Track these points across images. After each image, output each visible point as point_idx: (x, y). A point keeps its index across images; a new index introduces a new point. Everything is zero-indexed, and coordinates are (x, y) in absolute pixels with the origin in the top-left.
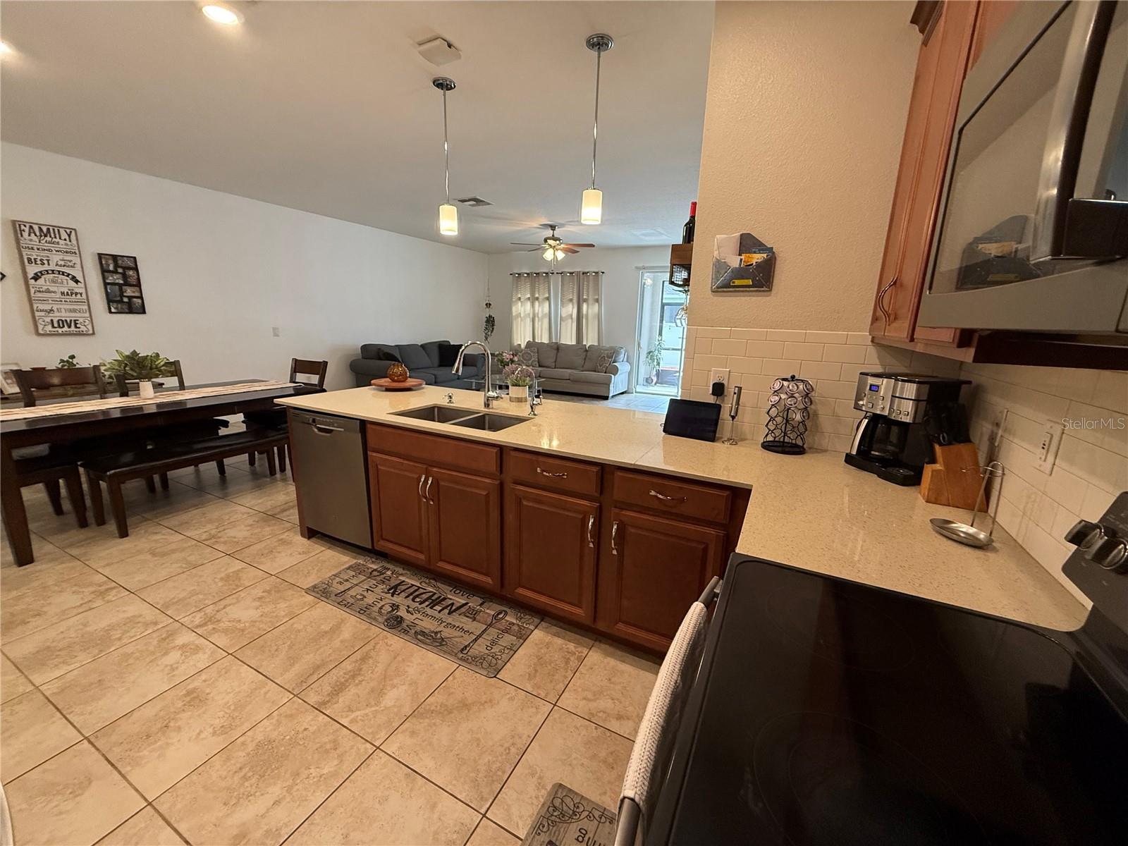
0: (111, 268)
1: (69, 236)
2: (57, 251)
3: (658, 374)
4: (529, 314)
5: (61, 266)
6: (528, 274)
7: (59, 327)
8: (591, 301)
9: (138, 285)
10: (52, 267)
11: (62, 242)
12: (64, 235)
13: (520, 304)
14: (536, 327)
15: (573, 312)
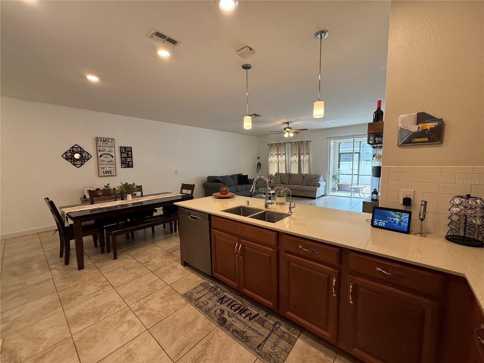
0: (124, 151)
1: (112, 141)
2: (108, 147)
3: (339, 186)
4: (276, 161)
5: (108, 152)
6: (276, 144)
7: (106, 174)
8: (305, 154)
9: (132, 157)
10: (106, 152)
11: (110, 143)
12: (110, 141)
13: (272, 157)
14: (279, 166)
15: (296, 159)
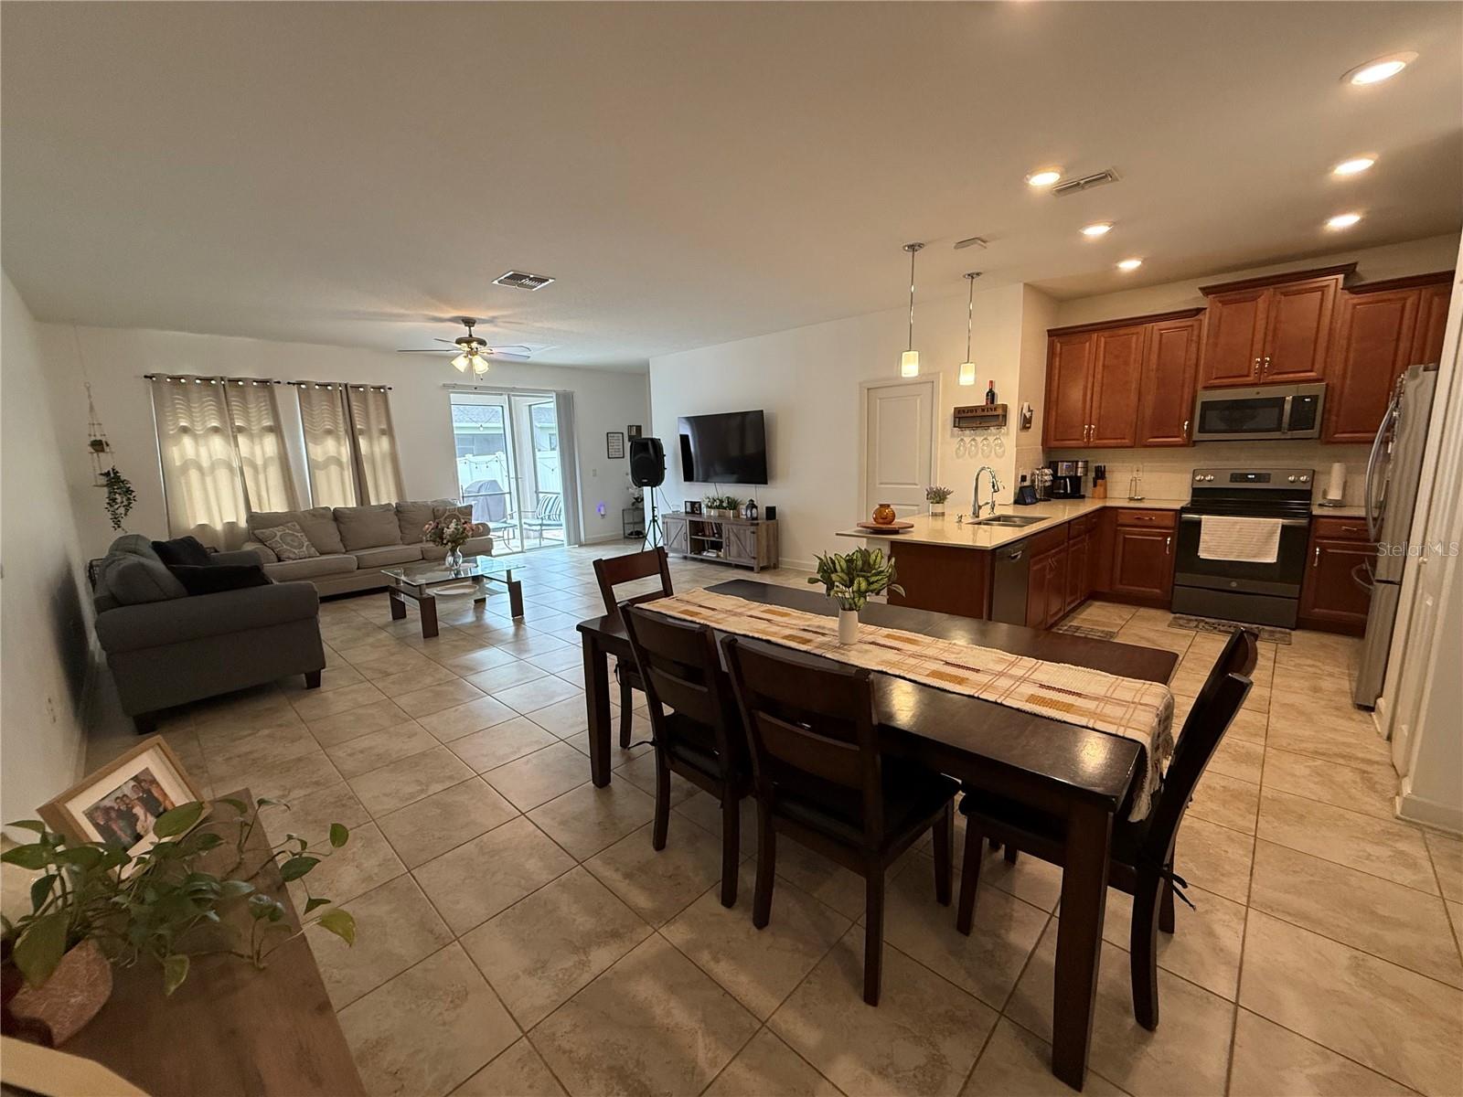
4: (225, 461)
6: (203, 380)
8: (375, 433)
13: (189, 440)
14: (250, 484)
15: (339, 453)
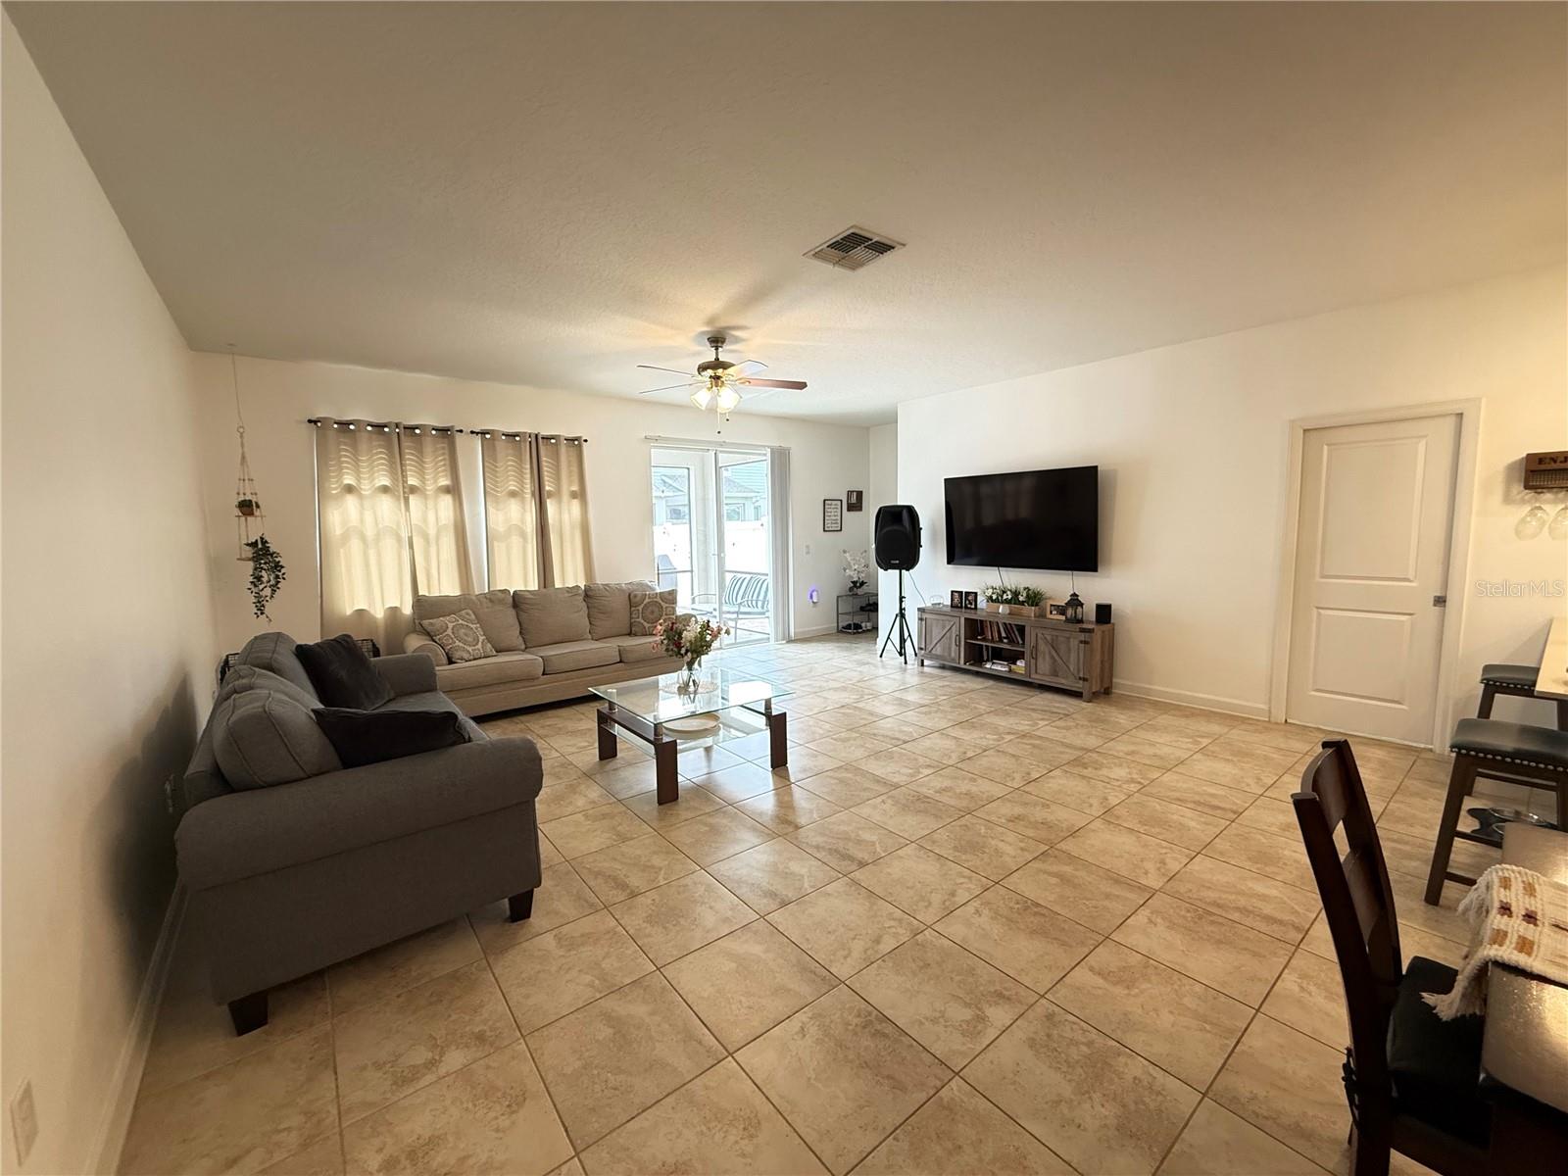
4: (392, 529)
6: (375, 426)
8: (565, 497)
13: (353, 502)
14: (419, 560)
15: (523, 521)
